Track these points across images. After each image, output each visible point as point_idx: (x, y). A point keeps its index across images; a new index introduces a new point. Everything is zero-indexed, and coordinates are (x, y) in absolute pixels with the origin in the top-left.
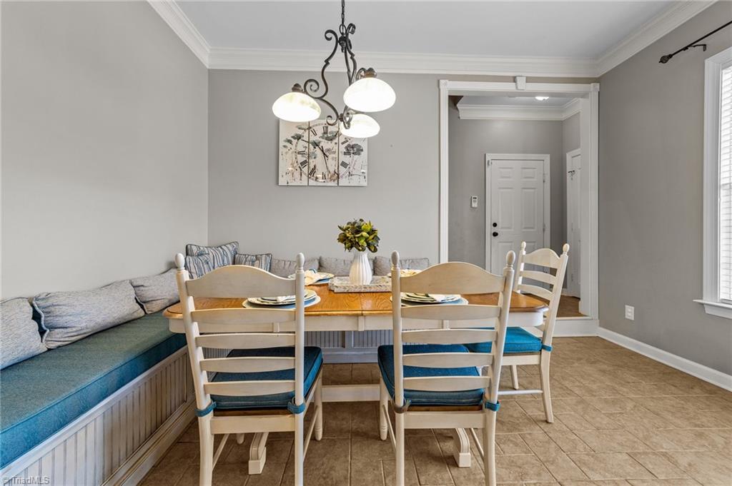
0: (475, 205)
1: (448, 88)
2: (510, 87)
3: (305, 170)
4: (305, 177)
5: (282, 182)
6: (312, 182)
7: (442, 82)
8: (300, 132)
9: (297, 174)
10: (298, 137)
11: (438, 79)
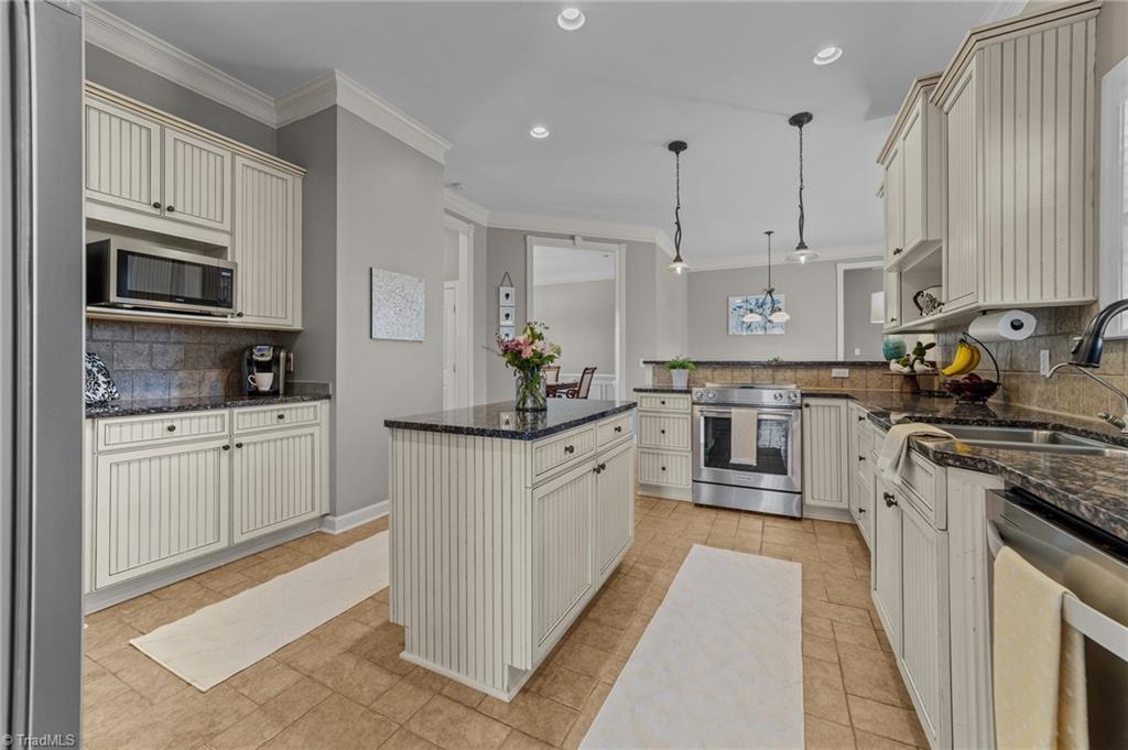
1: (842, 267)
3: (745, 326)
4: (745, 330)
7: (838, 265)
8: (741, 305)
9: (740, 328)
10: (740, 307)
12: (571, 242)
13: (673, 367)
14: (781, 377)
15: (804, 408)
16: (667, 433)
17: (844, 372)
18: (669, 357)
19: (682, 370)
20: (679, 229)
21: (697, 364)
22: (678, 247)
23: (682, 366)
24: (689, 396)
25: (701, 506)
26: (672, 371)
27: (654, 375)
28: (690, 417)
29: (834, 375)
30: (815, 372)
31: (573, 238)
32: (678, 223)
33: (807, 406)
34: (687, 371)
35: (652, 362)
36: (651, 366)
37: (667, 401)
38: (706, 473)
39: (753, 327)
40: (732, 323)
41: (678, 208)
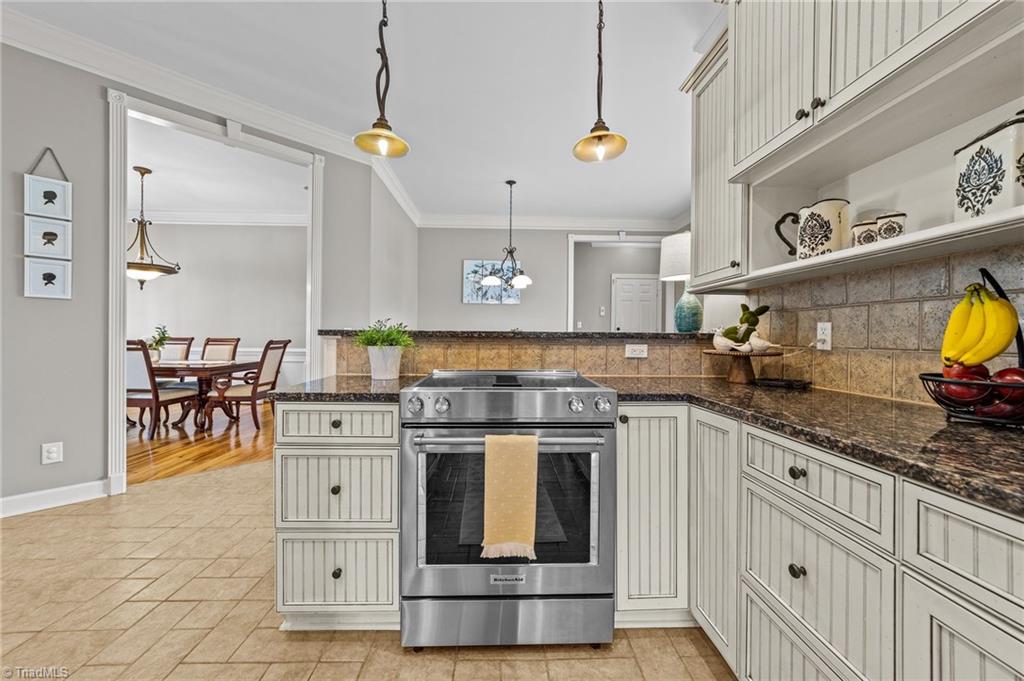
0: (602, 314)
1: (573, 238)
2: (615, 238)
3: (480, 293)
4: (480, 298)
5: (465, 301)
6: (484, 301)
7: (570, 236)
8: (477, 269)
9: (475, 296)
10: (476, 272)
11: (567, 233)
12: (218, 127)
13: (371, 342)
14: (554, 358)
15: (619, 424)
16: (344, 493)
17: (639, 350)
18: (366, 323)
19: (387, 349)
20: (385, 65)
21: (420, 336)
22: (381, 103)
23: (389, 340)
24: (394, 408)
25: (418, 650)
26: (370, 348)
27: (339, 356)
28: (395, 453)
29: (628, 354)
30: (601, 350)
31: (223, 122)
32: (382, 51)
33: (624, 419)
34: (398, 350)
35: (335, 333)
36: (333, 341)
37: (346, 419)
38: (432, 578)
39: (489, 295)
40: (467, 290)
41: (384, 24)
